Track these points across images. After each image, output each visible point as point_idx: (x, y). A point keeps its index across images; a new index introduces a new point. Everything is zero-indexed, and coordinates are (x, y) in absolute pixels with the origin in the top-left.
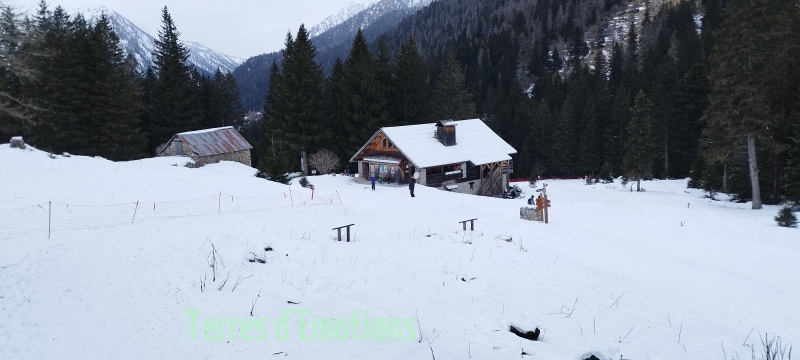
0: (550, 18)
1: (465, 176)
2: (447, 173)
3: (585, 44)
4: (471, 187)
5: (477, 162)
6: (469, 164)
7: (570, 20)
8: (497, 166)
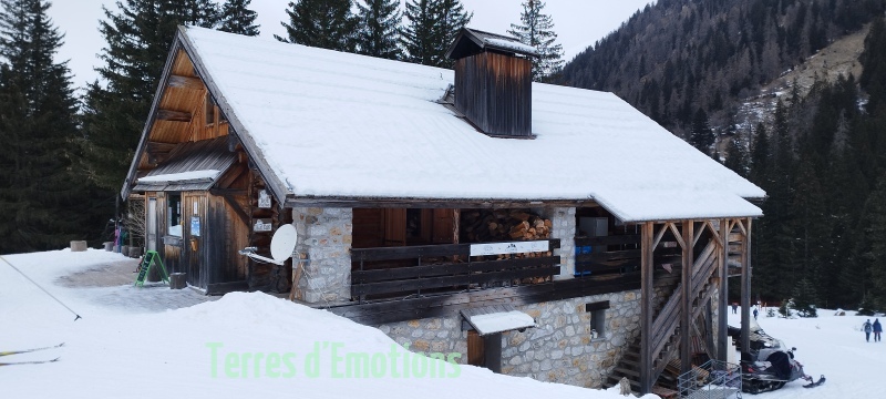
0: (662, 100)
1: (567, 271)
2: (477, 250)
3: (711, 132)
4: (596, 325)
5: (628, 208)
6: (589, 211)
7: (687, 104)
8: (707, 236)
